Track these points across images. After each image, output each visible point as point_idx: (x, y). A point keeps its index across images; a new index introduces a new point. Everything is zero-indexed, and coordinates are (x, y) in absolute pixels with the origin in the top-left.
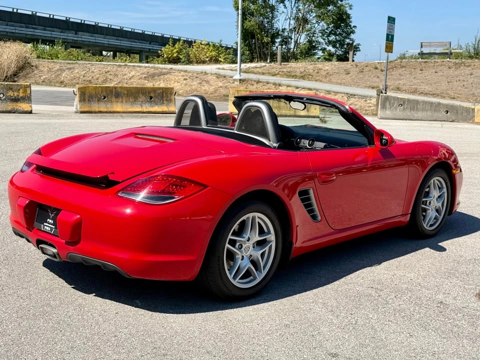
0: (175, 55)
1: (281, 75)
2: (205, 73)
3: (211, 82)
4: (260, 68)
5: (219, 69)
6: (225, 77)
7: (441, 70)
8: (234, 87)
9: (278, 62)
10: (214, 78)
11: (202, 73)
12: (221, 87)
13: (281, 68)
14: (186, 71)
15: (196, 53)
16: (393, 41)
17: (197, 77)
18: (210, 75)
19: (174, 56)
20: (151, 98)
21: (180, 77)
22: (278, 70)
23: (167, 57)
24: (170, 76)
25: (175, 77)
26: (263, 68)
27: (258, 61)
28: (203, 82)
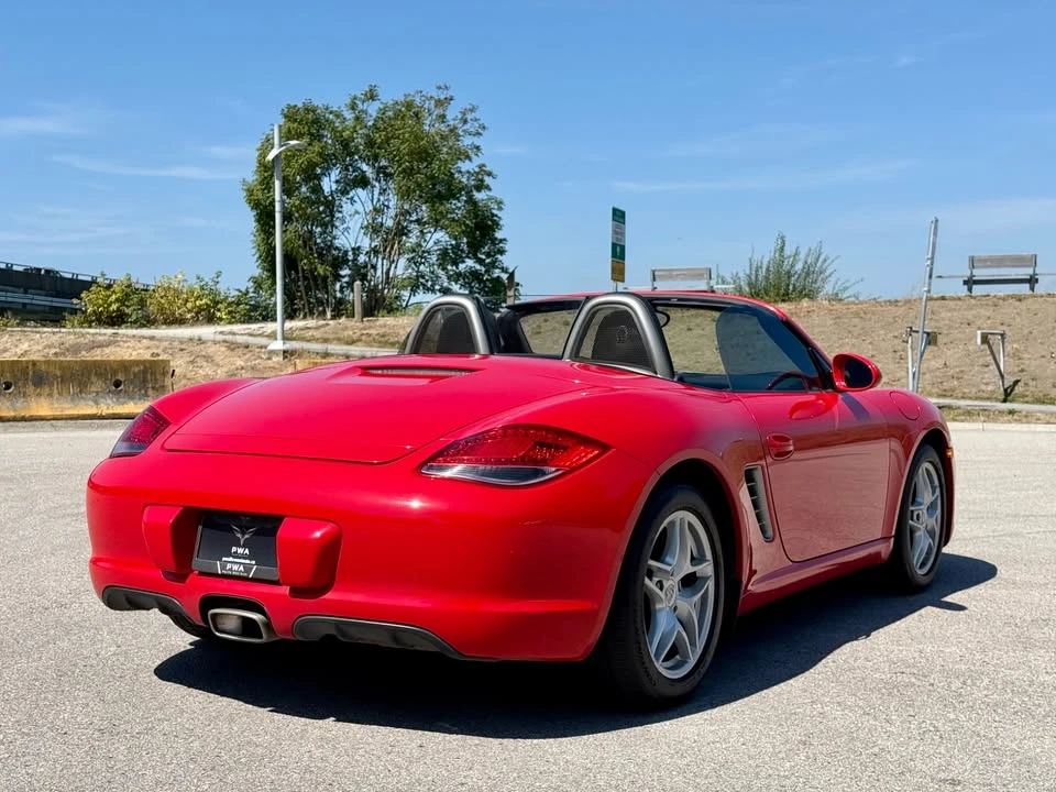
0: (114, 307)
1: (365, 342)
2: (200, 340)
3: (218, 359)
4: (317, 328)
5: (221, 333)
6: (247, 347)
7: (698, 326)
8: (274, 368)
9: (356, 315)
10: (223, 349)
11: (191, 340)
12: (242, 368)
13: (364, 329)
14: (152, 338)
15: (163, 301)
16: (624, 259)
17: (182, 350)
18: (209, 344)
19: (111, 309)
20: (117, 384)
21: (141, 351)
22: (359, 333)
23: (94, 311)
24: (118, 349)
25: (130, 350)
26: (323, 329)
27: (305, 317)
28: (198, 359)
